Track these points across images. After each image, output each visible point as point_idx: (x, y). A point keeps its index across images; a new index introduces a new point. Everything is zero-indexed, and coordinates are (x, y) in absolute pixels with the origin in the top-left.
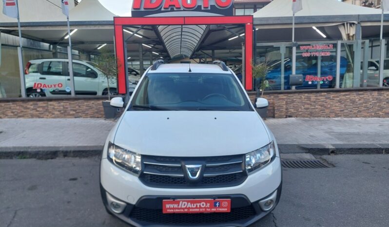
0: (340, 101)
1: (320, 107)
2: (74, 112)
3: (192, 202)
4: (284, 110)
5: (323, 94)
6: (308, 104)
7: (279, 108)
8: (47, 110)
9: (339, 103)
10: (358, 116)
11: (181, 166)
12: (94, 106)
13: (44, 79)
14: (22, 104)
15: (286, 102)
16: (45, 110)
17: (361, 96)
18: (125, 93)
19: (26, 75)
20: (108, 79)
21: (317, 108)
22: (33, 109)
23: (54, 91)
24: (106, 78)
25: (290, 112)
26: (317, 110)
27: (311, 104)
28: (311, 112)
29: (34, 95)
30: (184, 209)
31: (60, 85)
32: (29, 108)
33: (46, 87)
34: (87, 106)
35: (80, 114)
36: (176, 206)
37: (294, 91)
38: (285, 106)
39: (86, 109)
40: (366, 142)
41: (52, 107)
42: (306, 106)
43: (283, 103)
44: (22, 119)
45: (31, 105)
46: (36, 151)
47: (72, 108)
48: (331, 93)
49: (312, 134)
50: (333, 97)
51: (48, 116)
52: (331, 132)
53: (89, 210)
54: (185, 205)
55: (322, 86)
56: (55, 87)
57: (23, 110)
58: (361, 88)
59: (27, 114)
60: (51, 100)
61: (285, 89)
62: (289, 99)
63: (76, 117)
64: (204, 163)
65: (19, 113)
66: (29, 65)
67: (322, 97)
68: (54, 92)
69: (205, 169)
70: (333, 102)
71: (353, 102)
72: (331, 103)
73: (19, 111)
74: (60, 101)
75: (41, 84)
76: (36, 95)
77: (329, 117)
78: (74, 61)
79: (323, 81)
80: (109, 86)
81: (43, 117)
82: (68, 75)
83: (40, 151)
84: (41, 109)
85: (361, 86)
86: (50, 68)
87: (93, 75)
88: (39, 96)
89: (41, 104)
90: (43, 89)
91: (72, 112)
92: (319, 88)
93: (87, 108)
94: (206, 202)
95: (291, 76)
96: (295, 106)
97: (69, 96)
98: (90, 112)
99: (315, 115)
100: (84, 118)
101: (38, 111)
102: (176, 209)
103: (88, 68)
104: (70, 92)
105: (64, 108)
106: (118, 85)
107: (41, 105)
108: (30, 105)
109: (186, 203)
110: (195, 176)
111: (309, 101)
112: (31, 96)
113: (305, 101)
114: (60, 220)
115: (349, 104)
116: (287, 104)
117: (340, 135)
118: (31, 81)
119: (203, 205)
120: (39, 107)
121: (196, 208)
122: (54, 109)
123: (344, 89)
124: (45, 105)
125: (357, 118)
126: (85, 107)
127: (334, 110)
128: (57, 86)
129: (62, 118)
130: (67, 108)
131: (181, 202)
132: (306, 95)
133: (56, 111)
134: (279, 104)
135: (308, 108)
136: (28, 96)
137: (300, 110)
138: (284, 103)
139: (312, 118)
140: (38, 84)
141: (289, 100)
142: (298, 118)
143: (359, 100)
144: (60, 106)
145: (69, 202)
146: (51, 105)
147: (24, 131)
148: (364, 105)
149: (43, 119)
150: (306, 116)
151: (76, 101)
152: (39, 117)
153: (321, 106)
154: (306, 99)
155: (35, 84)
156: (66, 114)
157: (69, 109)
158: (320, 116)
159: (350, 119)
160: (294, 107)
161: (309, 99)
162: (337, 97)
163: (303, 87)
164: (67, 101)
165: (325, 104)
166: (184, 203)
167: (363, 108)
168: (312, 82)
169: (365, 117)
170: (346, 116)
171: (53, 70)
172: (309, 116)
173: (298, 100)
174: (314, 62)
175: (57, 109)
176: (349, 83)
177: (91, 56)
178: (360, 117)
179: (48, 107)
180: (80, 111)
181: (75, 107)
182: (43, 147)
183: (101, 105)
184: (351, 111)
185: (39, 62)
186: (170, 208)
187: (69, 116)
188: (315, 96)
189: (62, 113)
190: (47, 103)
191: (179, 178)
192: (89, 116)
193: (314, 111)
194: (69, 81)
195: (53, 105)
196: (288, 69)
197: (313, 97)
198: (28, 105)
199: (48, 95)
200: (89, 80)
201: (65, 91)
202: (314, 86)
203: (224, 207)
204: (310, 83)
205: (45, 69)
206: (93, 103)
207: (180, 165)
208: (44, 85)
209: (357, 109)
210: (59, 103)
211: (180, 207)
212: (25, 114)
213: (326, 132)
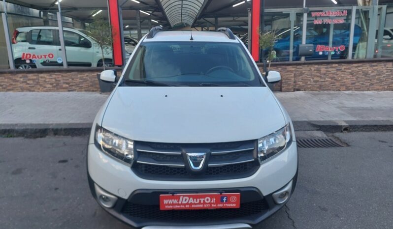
0: (351, 74)
1: (330, 79)
2: (67, 86)
3: (194, 197)
4: (292, 83)
5: (334, 65)
6: (318, 77)
7: (287, 81)
8: (38, 83)
9: (351, 76)
10: (370, 89)
11: (182, 154)
12: (88, 78)
13: (34, 48)
14: (11, 77)
15: (295, 74)
16: (35, 83)
17: (374, 68)
18: (121, 64)
19: (13, 45)
20: (102, 49)
21: (327, 81)
22: (23, 82)
23: (44, 62)
24: (100, 48)
25: (298, 86)
26: (327, 83)
27: (321, 77)
28: (320, 85)
29: (24, 67)
30: (185, 205)
31: (51, 56)
32: (18, 81)
33: (36, 58)
34: (81, 78)
35: (74, 88)
36: (175, 201)
37: (303, 62)
38: (293, 79)
39: (80, 82)
40: (381, 118)
41: (43, 79)
42: (316, 79)
43: (291, 76)
44: (11, 93)
45: (21, 78)
46: (23, 129)
47: (65, 81)
48: (343, 64)
49: (322, 109)
50: (345, 69)
51: (39, 89)
52: (343, 107)
53: (78, 198)
54: (186, 200)
55: (333, 57)
56: (45, 57)
57: (12, 83)
58: (376, 59)
59: (17, 87)
60: (41, 72)
61: (293, 60)
62: (297, 71)
63: (69, 91)
64: (209, 151)
65: (8, 86)
66: (17, 34)
67: (333, 69)
68: (44, 64)
69: (210, 158)
70: (344, 74)
71: (366, 74)
72: (343, 75)
73: (8, 84)
74: (51, 73)
75: (30, 55)
76: (25, 67)
77: (339, 90)
78: (65, 29)
79: (335, 51)
80: (103, 56)
81: (34, 91)
82: (59, 44)
83: (27, 129)
84: (31, 82)
85: (375, 56)
86: (39, 36)
87: (87, 45)
88: (29, 68)
89: (31, 76)
90: (33, 59)
91: (65, 86)
92: (330, 59)
93: (82, 81)
94: (211, 197)
95: (300, 45)
96: (304, 78)
97: (61, 67)
98: (84, 85)
99: (324, 88)
100: (78, 91)
101: (28, 84)
102: (175, 204)
103: (80, 37)
104: (62, 63)
105: (56, 80)
106: (113, 55)
107: (31, 78)
108: (19, 78)
109: (188, 198)
110: (199, 166)
111: (320, 73)
112: (21, 68)
113: (315, 73)
114: (45, 211)
115: (361, 76)
116: (295, 76)
117: (352, 111)
118: (19, 52)
119: (208, 200)
120: (29, 80)
121: (200, 203)
122: (45, 81)
123: (357, 60)
124: (35, 77)
125: (369, 92)
126: (79, 80)
127: (345, 83)
128: (47, 57)
129: (55, 91)
130: (60, 81)
131: (181, 198)
132: (316, 66)
133: (48, 84)
134: (287, 76)
135: (318, 81)
136: (17, 67)
137: (309, 83)
138: (293, 75)
139: (322, 92)
140: (27, 55)
141: (297, 73)
142: (306, 92)
143: (372, 72)
144: (51, 79)
145: (56, 189)
146: (42, 77)
147: (12, 106)
148: (377, 77)
149: (34, 93)
150: (315, 89)
151: (69, 73)
152: (30, 91)
153: (332, 78)
154: (315, 72)
155: (24, 54)
156: (58, 87)
157: (62, 81)
158: (330, 90)
159: (362, 92)
160: (302, 79)
161: (319, 70)
162: (349, 69)
163: (313, 57)
164: (59, 73)
165: (336, 76)
166: (185, 198)
167: (376, 81)
168: (323, 52)
169: (378, 90)
170: (357, 89)
171: (43, 39)
172: (318, 89)
173: (307, 72)
174: (325, 30)
175: (49, 81)
176: (362, 54)
177: (86, 24)
178: (372, 90)
179: (39, 80)
180: (74, 84)
181: (68, 80)
182: (31, 125)
183: (95, 78)
184: (362, 84)
185: (27, 29)
186: (168, 203)
187: (62, 90)
188: (326, 68)
189: (54, 87)
190: (38, 76)
191: (179, 168)
192: (83, 90)
193: (323, 83)
194: (60, 51)
195: (44, 77)
196: (298, 38)
197: (323, 69)
198: (17, 77)
199: (39, 66)
200: (82, 50)
201: (56, 62)
202: (325, 57)
203: (233, 202)
204: (321, 53)
205: (35, 38)
206: (87, 76)
207: (180, 153)
208: (34, 55)
209: (369, 81)
210: (51, 75)
211: (180, 202)
212: (15, 88)
213: (338, 107)
